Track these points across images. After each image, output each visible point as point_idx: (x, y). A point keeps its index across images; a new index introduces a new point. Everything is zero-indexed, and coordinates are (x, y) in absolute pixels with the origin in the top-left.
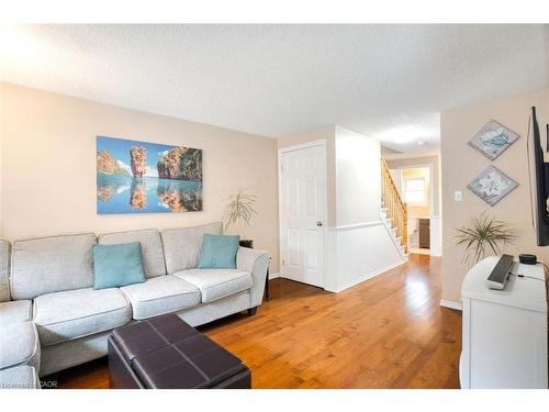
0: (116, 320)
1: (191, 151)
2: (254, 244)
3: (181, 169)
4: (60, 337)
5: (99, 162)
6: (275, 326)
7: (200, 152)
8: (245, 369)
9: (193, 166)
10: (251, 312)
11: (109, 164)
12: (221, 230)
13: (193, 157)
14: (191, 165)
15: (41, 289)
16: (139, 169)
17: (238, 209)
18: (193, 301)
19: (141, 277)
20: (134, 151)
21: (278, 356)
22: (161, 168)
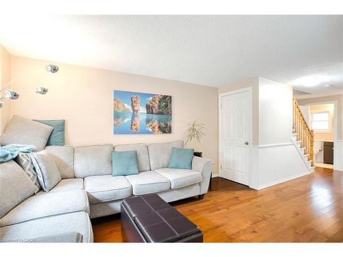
0: (124, 194)
1: (165, 97)
2: (203, 155)
3: (159, 108)
4: (97, 200)
5: (115, 105)
6: (216, 208)
7: (170, 97)
8: (200, 232)
9: (166, 106)
10: (200, 197)
11: (120, 106)
12: (183, 145)
13: (166, 101)
14: (165, 105)
15: (88, 173)
16: (136, 108)
17: (194, 132)
18: (166, 187)
19: (137, 171)
20: (133, 98)
21: (218, 227)
22: (148, 107)
